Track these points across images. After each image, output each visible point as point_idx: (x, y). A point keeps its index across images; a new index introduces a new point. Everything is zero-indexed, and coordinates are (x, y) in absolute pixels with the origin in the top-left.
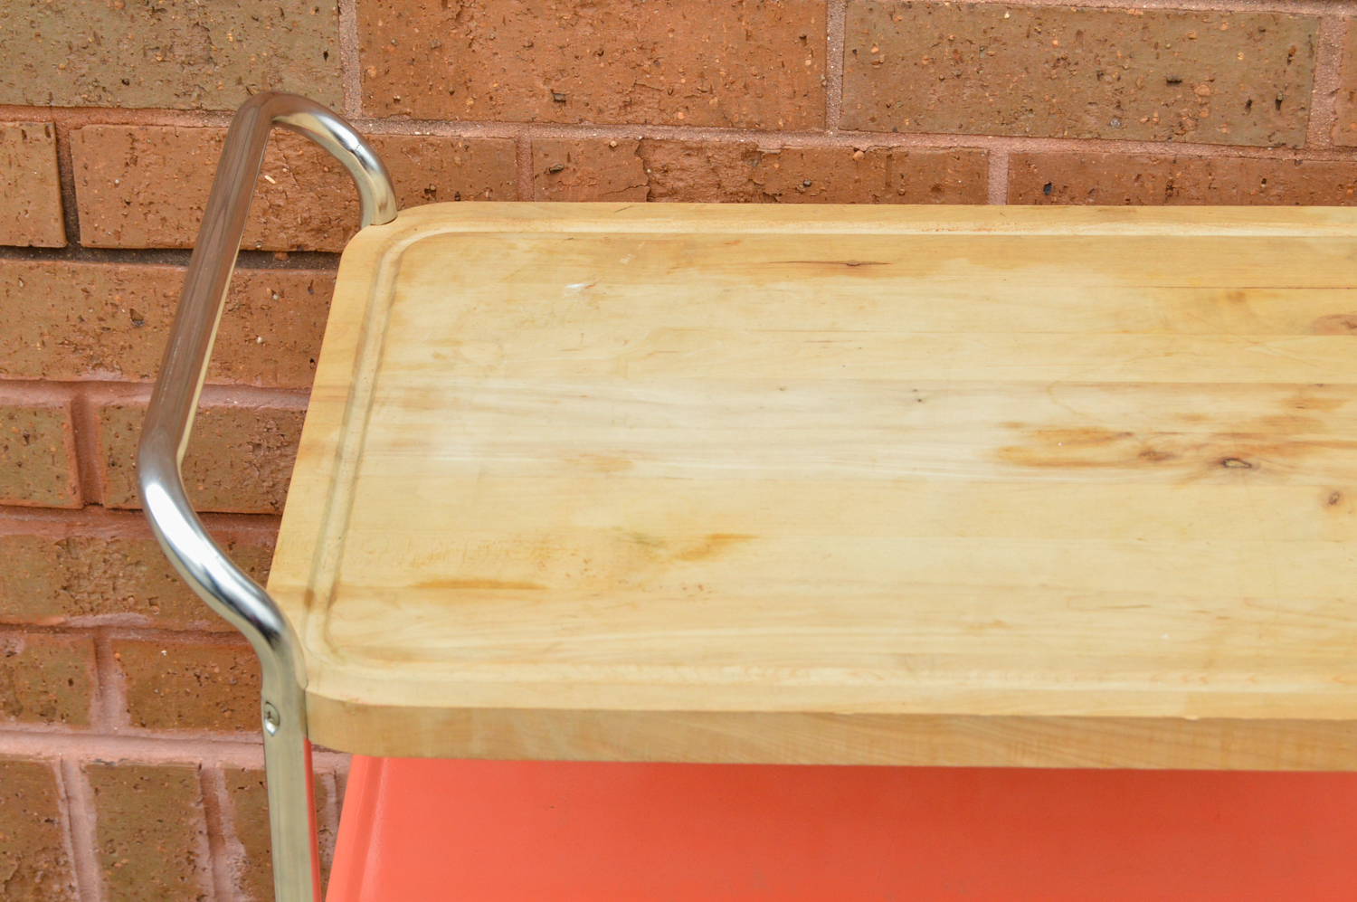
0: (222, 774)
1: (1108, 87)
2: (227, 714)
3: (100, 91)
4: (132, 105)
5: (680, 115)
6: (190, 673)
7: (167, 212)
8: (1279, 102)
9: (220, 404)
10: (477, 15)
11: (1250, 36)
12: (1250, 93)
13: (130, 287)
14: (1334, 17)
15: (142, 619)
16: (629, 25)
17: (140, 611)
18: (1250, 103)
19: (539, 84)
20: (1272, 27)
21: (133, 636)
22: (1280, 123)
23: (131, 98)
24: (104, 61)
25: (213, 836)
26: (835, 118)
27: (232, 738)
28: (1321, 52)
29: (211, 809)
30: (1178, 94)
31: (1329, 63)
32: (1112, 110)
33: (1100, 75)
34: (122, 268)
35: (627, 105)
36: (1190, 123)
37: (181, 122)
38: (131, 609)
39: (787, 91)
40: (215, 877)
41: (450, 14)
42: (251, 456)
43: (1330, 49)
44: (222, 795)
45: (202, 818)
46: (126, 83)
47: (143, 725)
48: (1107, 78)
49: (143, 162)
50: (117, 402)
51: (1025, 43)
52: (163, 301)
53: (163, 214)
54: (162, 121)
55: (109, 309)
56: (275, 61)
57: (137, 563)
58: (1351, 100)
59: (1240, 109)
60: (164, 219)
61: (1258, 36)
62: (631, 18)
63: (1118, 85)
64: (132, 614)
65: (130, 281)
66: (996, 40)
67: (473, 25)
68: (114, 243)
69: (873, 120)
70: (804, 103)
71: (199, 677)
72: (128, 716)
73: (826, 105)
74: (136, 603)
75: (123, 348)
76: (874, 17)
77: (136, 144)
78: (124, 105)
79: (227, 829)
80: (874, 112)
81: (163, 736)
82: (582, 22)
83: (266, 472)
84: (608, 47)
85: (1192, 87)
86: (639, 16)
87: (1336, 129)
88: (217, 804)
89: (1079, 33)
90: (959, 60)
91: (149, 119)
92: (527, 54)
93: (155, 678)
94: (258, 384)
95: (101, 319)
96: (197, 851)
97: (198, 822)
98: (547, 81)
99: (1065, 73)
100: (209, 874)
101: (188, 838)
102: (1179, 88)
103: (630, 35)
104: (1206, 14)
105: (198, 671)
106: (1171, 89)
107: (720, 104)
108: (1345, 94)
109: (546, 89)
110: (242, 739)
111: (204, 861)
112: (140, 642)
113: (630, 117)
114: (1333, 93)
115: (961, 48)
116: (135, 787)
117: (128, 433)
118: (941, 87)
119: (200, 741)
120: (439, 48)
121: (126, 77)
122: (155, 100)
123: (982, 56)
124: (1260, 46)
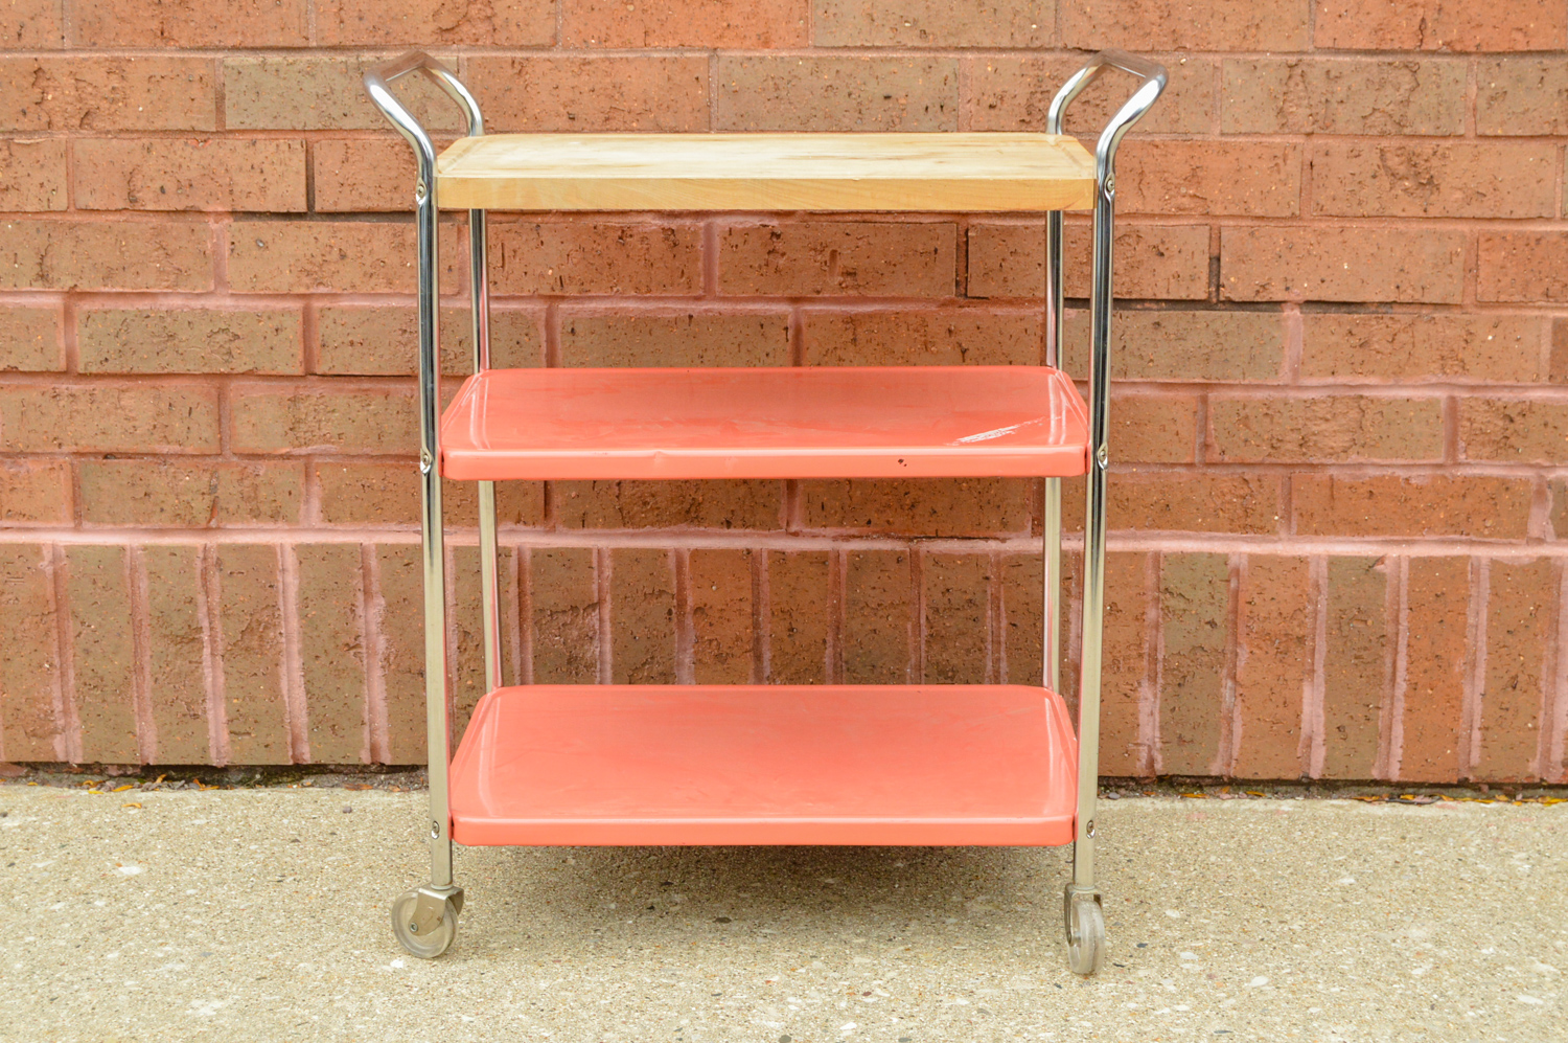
0: (374, 548)
1: (854, 102)
2: (379, 511)
3: (331, 120)
4: (348, 128)
5: (634, 125)
6: (359, 484)
7: (362, 190)
8: (942, 107)
9: (385, 305)
10: (530, 71)
11: (924, 70)
12: (927, 102)
13: (339, 235)
14: (966, 59)
15: (333, 448)
16: (608, 74)
17: (333, 443)
18: (927, 108)
19: (562, 109)
20: (934, 65)
21: (328, 460)
22: (945, 119)
23: (348, 124)
24: (335, 103)
25: (367, 592)
26: (714, 124)
27: (380, 528)
28: (961, 78)
29: (366, 573)
30: (890, 104)
31: (965, 85)
32: (857, 115)
33: (850, 95)
34: (336, 224)
35: (607, 119)
36: (897, 121)
37: (373, 137)
38: (328, 442)
39: (689, 109)
40: (366, 622)
41: (516, 71)
42: (400, 338)
43: (966, 77)
44: (373, 563)
45: (361, 579)
46: (345, 115)
47: (330, 521)
48: (853, 96)
49: (351, 160)
50: (328, 305)
51: (810, 78)
52: (358, 243)
53: (360, 190)
54: (363, 137)
55: (328, 249)
56: (424, 101)
57: (333, 411)
58: (978, 104)
59: (923, 111)
60: (361, 194)
61: (928, 70)
62: (609, 70)
63: (859, 100)
64: (328, 446)
65: (340, 231)
66: (795, 77)
67: (527, 76)
68: (332, 209)
69: (734, 124)
70: (698, 115)
71: (363, 486)
72: (322, 515)
73: (710, 117)
74: (331, 437)
75: (334, 273)
76: (732, 66)
77: (349, 151)
78: (344, 128)
79: (375, 587)
80: (734, 119)
81: (341, 528)
82: (584, 73)
83: (408, 348)
84: (597, 87)
85: (897, 100)
86: (613, 69)
87: (973, 121)
88: (370, 570)
89: (838, 71)
90: (777, 88)
91: (356, 136)
92: (555, 92)
93: (338, 488)
94: (407, 292)
95: (323, 255)
96: (357, 604)
97: (358, 583)
98: (565, 107)
99: (831, 94)
100: (362, 620)
101: (352, 593)
102: (891, 101)
103: (608, 80)
104: (901, 59)
105: (363, 482)
106: (887, 101)
107: (655, 117)
108: (975, 101)
109: (565, 112)
110: (387, 528)
111: (360, 611)
112: (331, 464)
113: (608, 127)
114: (969, 101)
115: (778, 82)
116: (323, 559)
117: (333, 325)
118: (768, 104)
119: (362, 530)
120: (510, 90)
121: (346, 112)
122: (359, 124)
123: (789, 86)
124: (929, 75)
